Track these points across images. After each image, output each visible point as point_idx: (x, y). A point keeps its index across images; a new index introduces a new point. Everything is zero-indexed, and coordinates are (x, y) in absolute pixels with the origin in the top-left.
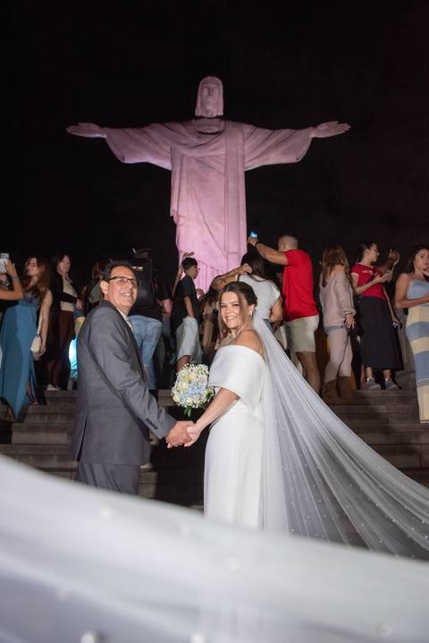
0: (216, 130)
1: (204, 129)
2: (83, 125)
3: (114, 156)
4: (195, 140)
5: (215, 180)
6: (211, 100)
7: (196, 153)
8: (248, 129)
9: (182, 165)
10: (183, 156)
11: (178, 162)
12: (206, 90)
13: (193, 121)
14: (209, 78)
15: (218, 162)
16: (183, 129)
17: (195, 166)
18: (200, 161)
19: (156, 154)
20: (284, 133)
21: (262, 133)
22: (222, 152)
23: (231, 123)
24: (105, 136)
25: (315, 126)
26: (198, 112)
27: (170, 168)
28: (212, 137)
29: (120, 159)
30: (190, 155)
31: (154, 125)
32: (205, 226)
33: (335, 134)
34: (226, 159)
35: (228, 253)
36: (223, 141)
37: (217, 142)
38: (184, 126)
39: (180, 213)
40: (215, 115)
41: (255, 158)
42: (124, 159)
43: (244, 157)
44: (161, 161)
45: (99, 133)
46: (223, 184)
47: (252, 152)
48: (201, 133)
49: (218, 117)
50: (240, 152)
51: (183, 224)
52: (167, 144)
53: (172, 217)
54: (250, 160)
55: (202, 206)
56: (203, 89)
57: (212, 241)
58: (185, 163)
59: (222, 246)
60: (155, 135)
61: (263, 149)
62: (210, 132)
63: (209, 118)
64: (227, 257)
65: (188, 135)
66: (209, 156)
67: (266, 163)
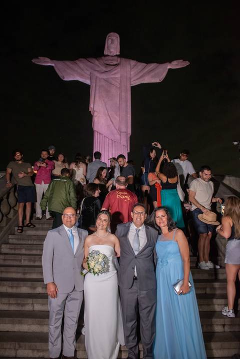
0: (115, 63)
1: (109, 62)
2: (41, 58)
3: (59, 76)
4: (104, 69)
5: (114, 91)
6: (113, 46)
7: (104, 76)
8: (133, 62)
9: (96, 82)
10: (97, 77)
11: (94, 81)
12: (110, 40)
13: (103, 58)
14: (112, 34)
16: (97, 62)
17: (104, 83)
18: (106, 80)
19: (82, 76)
20: (153, 66)
21: (142, 65)
22: (118, 76)
23: (124, 59)
24: (53, 65)
25: (170, 62)
26: (106, 53)
27: (89, 84)
28: (113, 67)
29: (62, 78)
30: (100, 77)
31: (81, 59)
32: (109, 119)
33: (181, 67)
34: (121, 80)
35: (121, 132)
36: (119, 70)
37: (116, 70)
38: (98, 60)
39: (95, 110)
40: (115, 55)
41: (136, 80)
42: (64, 78)
43: (130, 79)
44: (84, 80)
45: (50, 63)
46: (119, 93)
47: (135, 76)
48: (107, 64)
49: (116, 55)
50: (129, 76)
51: (96, 116)
52: (88, 70)
53: (91, 111)
54: (134, 80)
55: (107, 106)
56: (108, 40)
57: (112, 125)
58: (98, 81)
59: (117, 128)
60: (81, 65)
61: (140, 75)
62: (112, 64)
63: (112, 56)
64: (120, 135)
65: (100, 66)
66: (112, 78)
67: (143, 82)
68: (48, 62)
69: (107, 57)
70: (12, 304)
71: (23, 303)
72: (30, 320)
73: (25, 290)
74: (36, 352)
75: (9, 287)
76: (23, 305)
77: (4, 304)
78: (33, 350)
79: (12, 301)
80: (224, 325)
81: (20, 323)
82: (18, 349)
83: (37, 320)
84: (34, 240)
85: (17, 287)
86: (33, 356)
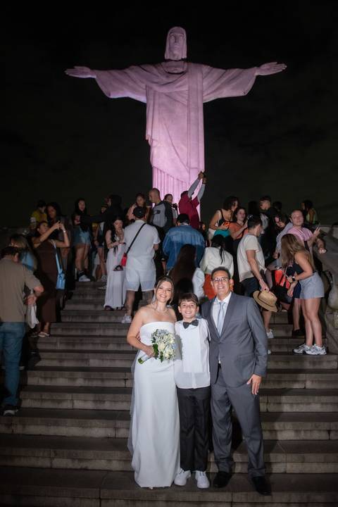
0: (180, 70)
1: (171, 70)
2: (78, 68)
4: (165, 80)
5: (180, 110)
6: (177, 46)
7: (165, 90)
8: (206, 69)
9: (154, 100)
10: (155, 91)
11: (151, 97)
12: (173, 38)
13: (163, 64)
14: (175, 28)
15: (183, 97)
16: (155, 70)
17: (165, 100)
18: (168, 96)
19: (134, 90)
20: (234, 72)
21: (219, 72)
22: (185, 88)
23: (192, 64)
24: (95, 77)
25: (259, 66)
26: (167, 56)
27: (145, 102)
28: (178, 76)
29: (107, 95)
30: (161, 91)
31: (133, 67)
32: (172, 148)
33: (274, 72)
34: (189, 95)
35: (190, 168)
36: (186, 79)
38: (156, 67)
39: (153, 138)
40: (180, 58)
41: (211, 93)
42: (110, 95)
44: (138, 96)
45: (90, 74)
46: (186, 114)
48: (169, 73)
49: (182, 60)
50: (199, 88)
51: (156, 146)
52: (143, 82)
53: (148, 141)
54: (209, 94)
55: (170, 132)
56: (170, 37)
58: (157, 97)
59: (185, 163)
60: (133, 75)
61: (218, 85)
62: (176, 72)
63: (175, 61)
64: (189, 173)
65: (159, 75)
66: (176, 92)
67: (220, 97)
68: (86, 73)
69: (169, 63)
70: (45, 400)
71: (59, 398)
72: (69, 421)
73: (62, 381)
74: (76, 462)
75: (41, 377)
76: (59, 401)
77: (35, 400)
78: (73, 459)
79: (46, 396)
80: (329, 432)
81: (56, 424)
82: (53, 458)
83: (77, 420)
84: (73, 317)
85: (51, 378)
86: (73, 467)
